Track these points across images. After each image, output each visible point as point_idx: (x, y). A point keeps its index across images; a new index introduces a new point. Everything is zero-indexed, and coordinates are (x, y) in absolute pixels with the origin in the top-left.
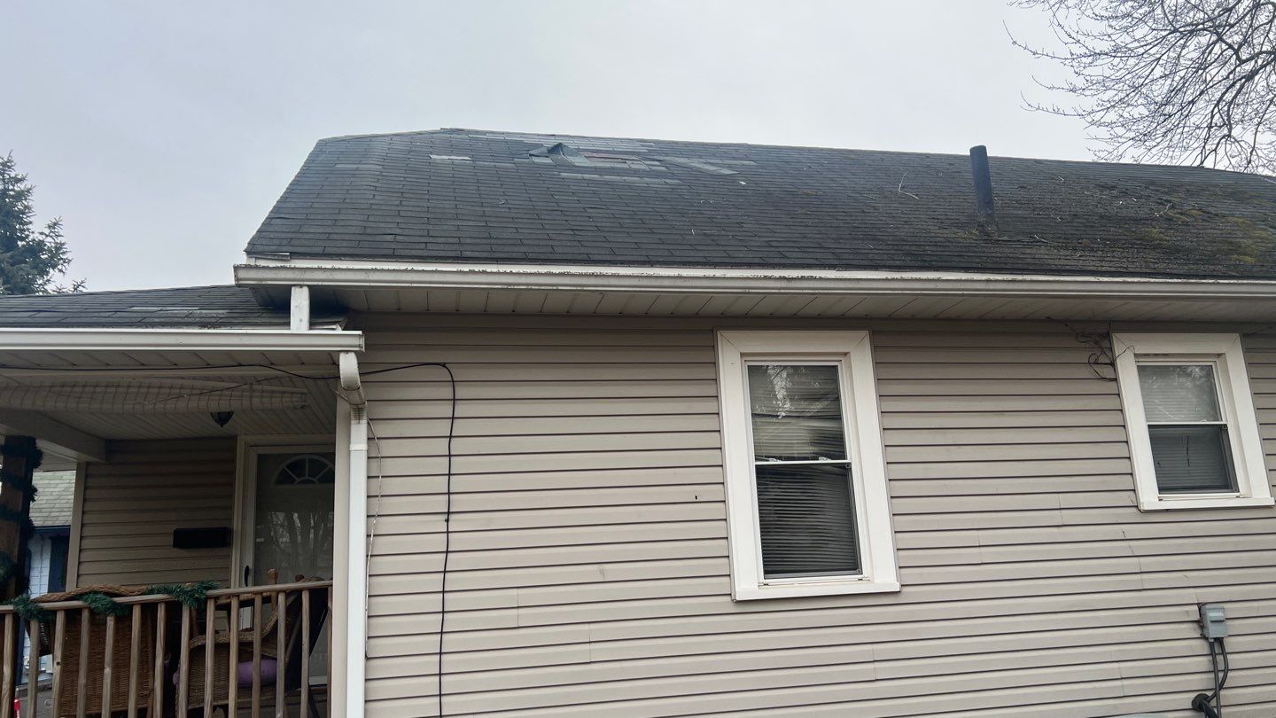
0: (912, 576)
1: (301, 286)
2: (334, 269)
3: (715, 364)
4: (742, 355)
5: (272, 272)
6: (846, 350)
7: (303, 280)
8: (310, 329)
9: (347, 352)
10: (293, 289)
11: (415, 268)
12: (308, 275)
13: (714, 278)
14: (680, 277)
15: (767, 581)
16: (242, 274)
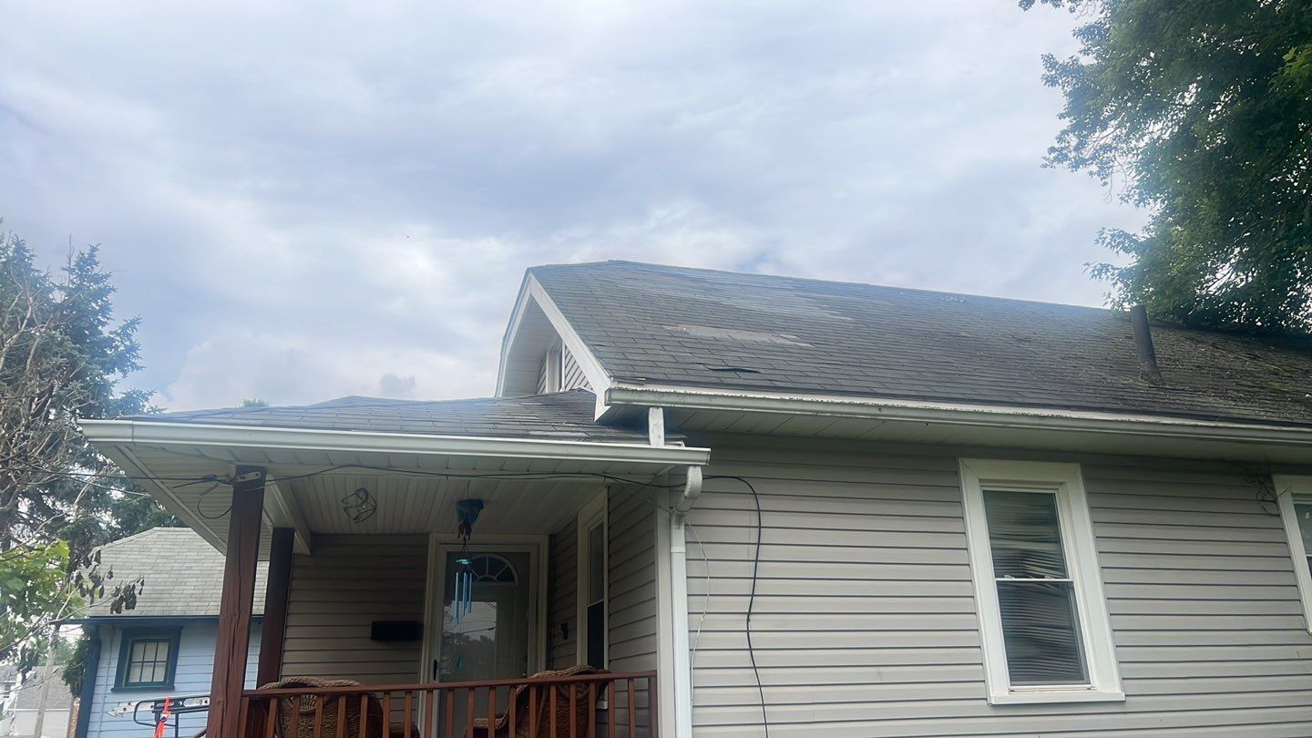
0: (1136, 686)
1: (658, 407)
2: (686, 394)
3: (959, 488)
4: (980, 480)
5: (637, 394)
6: (1062, 481)
7: (660, 402)
8: (666, 444)
9: (695, 466)
10: (651, 409)
11: (748, 396)
12: (665, 399)
13: (982, 413)
14: (955, 411)
15: (1014, 687)
16: (615, 395)
